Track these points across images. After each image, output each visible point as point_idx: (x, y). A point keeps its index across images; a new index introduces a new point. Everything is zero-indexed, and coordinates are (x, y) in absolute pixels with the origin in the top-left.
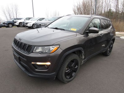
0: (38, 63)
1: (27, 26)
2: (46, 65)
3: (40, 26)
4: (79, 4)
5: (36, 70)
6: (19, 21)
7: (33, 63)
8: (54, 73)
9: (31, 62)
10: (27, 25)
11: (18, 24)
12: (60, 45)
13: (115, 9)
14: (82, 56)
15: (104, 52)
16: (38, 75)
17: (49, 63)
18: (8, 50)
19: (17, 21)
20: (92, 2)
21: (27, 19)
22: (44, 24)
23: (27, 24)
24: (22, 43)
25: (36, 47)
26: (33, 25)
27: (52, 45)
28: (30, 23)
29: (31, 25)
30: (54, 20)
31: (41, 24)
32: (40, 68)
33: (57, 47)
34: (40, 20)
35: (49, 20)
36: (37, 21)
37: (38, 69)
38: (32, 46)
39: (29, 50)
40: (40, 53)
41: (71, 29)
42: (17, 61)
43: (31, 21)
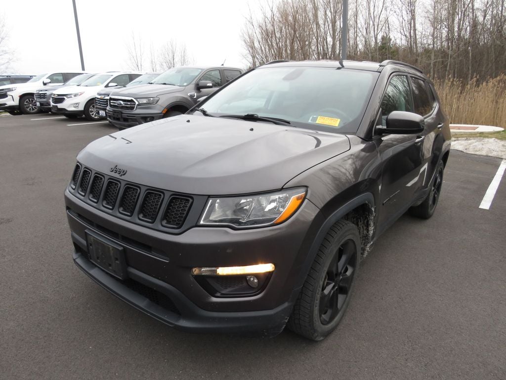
0: (222, 271)
1: (62, 112)
2: (256, 276)
3: (127, 108)
4: (269, 15)
5: (214, 299)
6: (21, 89)
7: (196, 271)
8: (286, 305)
9: (190, 269)
10: (60, 106)
11: (16, 103)
12: (307, 187)
13: (404, 38)
14: (368, 225)
15: (419, 203)
16: (221, 320)
17: (266, 268)
18: (9, 221)
19: (10, 90)
20: (316, 9)
21: (54, 78)
22: (145, 101)
23: (60, 99)
24: (132, 188)
25: (211, 200)
26: (91, 106)
27: (280, 188)
28: (75, 95)
29: (80, 104)
30: (185, 84)
31: (132, 101)
32: (226, 288)
33: (298, 199)
34: (116, 84)
35: (165, 84)
36: (107, 86)
37: (218, 294)
38: (192, 198)
39: (178, 214)
40: (233, 227)
41: (315, 119)
42: (110, 265)
43: (78, 85)
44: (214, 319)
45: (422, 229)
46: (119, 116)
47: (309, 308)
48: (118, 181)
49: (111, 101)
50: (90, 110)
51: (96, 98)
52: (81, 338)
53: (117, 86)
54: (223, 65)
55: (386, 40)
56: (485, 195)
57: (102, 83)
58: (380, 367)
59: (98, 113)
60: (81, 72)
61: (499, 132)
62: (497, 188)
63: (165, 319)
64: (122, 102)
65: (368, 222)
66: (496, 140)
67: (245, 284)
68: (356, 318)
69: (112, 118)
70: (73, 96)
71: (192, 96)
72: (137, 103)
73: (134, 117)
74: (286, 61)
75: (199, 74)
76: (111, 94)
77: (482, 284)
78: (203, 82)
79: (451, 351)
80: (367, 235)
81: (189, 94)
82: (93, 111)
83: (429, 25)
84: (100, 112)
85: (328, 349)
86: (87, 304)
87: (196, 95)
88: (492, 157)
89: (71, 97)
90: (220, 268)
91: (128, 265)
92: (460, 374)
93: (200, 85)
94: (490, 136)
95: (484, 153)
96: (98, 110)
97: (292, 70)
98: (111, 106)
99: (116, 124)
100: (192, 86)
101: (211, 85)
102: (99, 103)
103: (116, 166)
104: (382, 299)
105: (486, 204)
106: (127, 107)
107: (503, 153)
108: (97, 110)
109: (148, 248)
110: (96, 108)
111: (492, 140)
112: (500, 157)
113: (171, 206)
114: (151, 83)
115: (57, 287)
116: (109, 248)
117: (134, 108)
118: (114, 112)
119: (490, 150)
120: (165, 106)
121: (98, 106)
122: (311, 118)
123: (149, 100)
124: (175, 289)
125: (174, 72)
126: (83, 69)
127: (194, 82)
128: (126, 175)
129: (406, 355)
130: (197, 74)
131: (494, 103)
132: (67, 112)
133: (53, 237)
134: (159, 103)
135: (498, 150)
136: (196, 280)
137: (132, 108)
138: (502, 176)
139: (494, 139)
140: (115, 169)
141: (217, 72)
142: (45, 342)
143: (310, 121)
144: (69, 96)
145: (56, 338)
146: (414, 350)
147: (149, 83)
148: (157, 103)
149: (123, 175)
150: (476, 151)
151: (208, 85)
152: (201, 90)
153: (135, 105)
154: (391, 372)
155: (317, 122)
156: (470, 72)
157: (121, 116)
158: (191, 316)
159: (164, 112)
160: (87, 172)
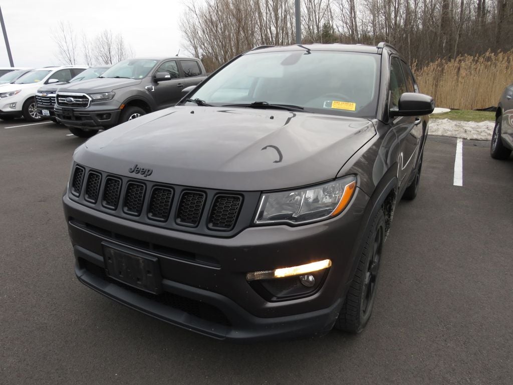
0: (280, 273)
2: (313, 274)
5: (270, 305)
8: (339, 301)
9: (245, 274)
12: (356, 174)
16: (277, 326)
22: (99, 97)
24: (162, 189)
25: (264, 197)
26: (31, 106)
27: (334, 177)
28: (11, 94)
29: (17, 104)
30: (141, 77)
31: (84, 97)
32: (282, 291)
33: (350, 187)
34: (58, 80)
35: (118, 77)
36: (46, 83)
37: (274, 299)
38: (243, 196)
39: (227, 215)
40: (291, 223)
41: (330, 104)
42: (138, 280)
43: (12, 83)
44: (270, 326)
45: (411, 209)
46: (71, 114)
47: (357, 301)
48: (143, 182)
49: (59, 99)
50: (30, 109)
51: (36, 96)
52: (102, 366)
53: (58, 82)
54: (177, 55)
55: (327, 27)
56: (455, 173)
57: (41, 79)
58: (424, 352)
59: (41, 113)
60: (10, 68)
61: (446, 113)
62: (462, 166)
63: (212, 332)
64: (72, 99)
65: (390, 207)
66: (449, 120)
67: (299, 285)
68: (383, 305)
69: (61, 116)
70: (8, 95)
71: (149, 90)
72: (90, 99)
73: (88, 114)
74: (271, 47)
75: (154, 66)
76: (58, 90)
77: (483, 257)
78: (160, 74)
79: (481, 326)
80: (388, 220)
81: (146, 88)
82: (32, 111)
83: (369, 12)
84: (43, 111)
85: (369, 341)
86: (95, 326)
87: (153, 87)
88: (447, 136)
89: (6, 96)
90: (277, 270)
91: (164, 277)
92: (498, 347)
93: (158, 77)
94: (440, 117)
95: (440, 133)
96: (41, 109)
97: (288, 54)
98: (59, 103)
99: (67, 123)
100: (149, 78)
101: (169, 76)
102: (40, 102)
103: (137, 165)
104: (401, 283)
105: (458, 181)
106: (79, 104)
107: (457, 133)
108: (39, 109)
109: (191, 256)
110: (38, 107)
111: (445, 121)
112: (454, 136)
113: (216, 206)
114: (102, 77)
115: (53, 310)
116: (138, 260)
117: (87, 104)
118: (64, 110)
119: (445, 130)
120: (122, 101)
121: (39, 105)
122: (325, 103)
123: (103, 95)
124: (226, 298)
125: (126, 65)
126: (12, 65)
127: (150, 74)
128: (151, 175)
129: (443, 336)
130: (152, 65)
131: (434, 87)
132: (2, 114)
133: (29, 253)
134: (115, 98)
135: (452, 129)
136: (250, 285)
137: (85, 105)
138: (462, 154)
139: (447, 119)
140: (137, 170)
141: (173, 64)
142: (59, 377)
143: (324, 107)
144: (3, 96)
145: (71, 369)
146: (448, 329)
147: (99, 77)
148: (113, 98)
149: (149, 175)
150: (433, 132)
151: (166, 77)
152: (158, 82)
153: (88, 101)
154: (436, 355)
155: (332, 107)
156: (410, 57)
157: (73, 114)
158: (244, 325)
159: (121, 108)
160: (94, 175)
